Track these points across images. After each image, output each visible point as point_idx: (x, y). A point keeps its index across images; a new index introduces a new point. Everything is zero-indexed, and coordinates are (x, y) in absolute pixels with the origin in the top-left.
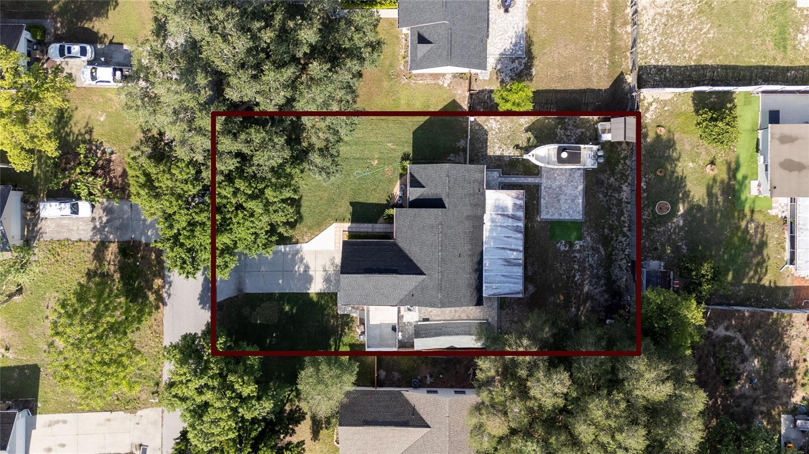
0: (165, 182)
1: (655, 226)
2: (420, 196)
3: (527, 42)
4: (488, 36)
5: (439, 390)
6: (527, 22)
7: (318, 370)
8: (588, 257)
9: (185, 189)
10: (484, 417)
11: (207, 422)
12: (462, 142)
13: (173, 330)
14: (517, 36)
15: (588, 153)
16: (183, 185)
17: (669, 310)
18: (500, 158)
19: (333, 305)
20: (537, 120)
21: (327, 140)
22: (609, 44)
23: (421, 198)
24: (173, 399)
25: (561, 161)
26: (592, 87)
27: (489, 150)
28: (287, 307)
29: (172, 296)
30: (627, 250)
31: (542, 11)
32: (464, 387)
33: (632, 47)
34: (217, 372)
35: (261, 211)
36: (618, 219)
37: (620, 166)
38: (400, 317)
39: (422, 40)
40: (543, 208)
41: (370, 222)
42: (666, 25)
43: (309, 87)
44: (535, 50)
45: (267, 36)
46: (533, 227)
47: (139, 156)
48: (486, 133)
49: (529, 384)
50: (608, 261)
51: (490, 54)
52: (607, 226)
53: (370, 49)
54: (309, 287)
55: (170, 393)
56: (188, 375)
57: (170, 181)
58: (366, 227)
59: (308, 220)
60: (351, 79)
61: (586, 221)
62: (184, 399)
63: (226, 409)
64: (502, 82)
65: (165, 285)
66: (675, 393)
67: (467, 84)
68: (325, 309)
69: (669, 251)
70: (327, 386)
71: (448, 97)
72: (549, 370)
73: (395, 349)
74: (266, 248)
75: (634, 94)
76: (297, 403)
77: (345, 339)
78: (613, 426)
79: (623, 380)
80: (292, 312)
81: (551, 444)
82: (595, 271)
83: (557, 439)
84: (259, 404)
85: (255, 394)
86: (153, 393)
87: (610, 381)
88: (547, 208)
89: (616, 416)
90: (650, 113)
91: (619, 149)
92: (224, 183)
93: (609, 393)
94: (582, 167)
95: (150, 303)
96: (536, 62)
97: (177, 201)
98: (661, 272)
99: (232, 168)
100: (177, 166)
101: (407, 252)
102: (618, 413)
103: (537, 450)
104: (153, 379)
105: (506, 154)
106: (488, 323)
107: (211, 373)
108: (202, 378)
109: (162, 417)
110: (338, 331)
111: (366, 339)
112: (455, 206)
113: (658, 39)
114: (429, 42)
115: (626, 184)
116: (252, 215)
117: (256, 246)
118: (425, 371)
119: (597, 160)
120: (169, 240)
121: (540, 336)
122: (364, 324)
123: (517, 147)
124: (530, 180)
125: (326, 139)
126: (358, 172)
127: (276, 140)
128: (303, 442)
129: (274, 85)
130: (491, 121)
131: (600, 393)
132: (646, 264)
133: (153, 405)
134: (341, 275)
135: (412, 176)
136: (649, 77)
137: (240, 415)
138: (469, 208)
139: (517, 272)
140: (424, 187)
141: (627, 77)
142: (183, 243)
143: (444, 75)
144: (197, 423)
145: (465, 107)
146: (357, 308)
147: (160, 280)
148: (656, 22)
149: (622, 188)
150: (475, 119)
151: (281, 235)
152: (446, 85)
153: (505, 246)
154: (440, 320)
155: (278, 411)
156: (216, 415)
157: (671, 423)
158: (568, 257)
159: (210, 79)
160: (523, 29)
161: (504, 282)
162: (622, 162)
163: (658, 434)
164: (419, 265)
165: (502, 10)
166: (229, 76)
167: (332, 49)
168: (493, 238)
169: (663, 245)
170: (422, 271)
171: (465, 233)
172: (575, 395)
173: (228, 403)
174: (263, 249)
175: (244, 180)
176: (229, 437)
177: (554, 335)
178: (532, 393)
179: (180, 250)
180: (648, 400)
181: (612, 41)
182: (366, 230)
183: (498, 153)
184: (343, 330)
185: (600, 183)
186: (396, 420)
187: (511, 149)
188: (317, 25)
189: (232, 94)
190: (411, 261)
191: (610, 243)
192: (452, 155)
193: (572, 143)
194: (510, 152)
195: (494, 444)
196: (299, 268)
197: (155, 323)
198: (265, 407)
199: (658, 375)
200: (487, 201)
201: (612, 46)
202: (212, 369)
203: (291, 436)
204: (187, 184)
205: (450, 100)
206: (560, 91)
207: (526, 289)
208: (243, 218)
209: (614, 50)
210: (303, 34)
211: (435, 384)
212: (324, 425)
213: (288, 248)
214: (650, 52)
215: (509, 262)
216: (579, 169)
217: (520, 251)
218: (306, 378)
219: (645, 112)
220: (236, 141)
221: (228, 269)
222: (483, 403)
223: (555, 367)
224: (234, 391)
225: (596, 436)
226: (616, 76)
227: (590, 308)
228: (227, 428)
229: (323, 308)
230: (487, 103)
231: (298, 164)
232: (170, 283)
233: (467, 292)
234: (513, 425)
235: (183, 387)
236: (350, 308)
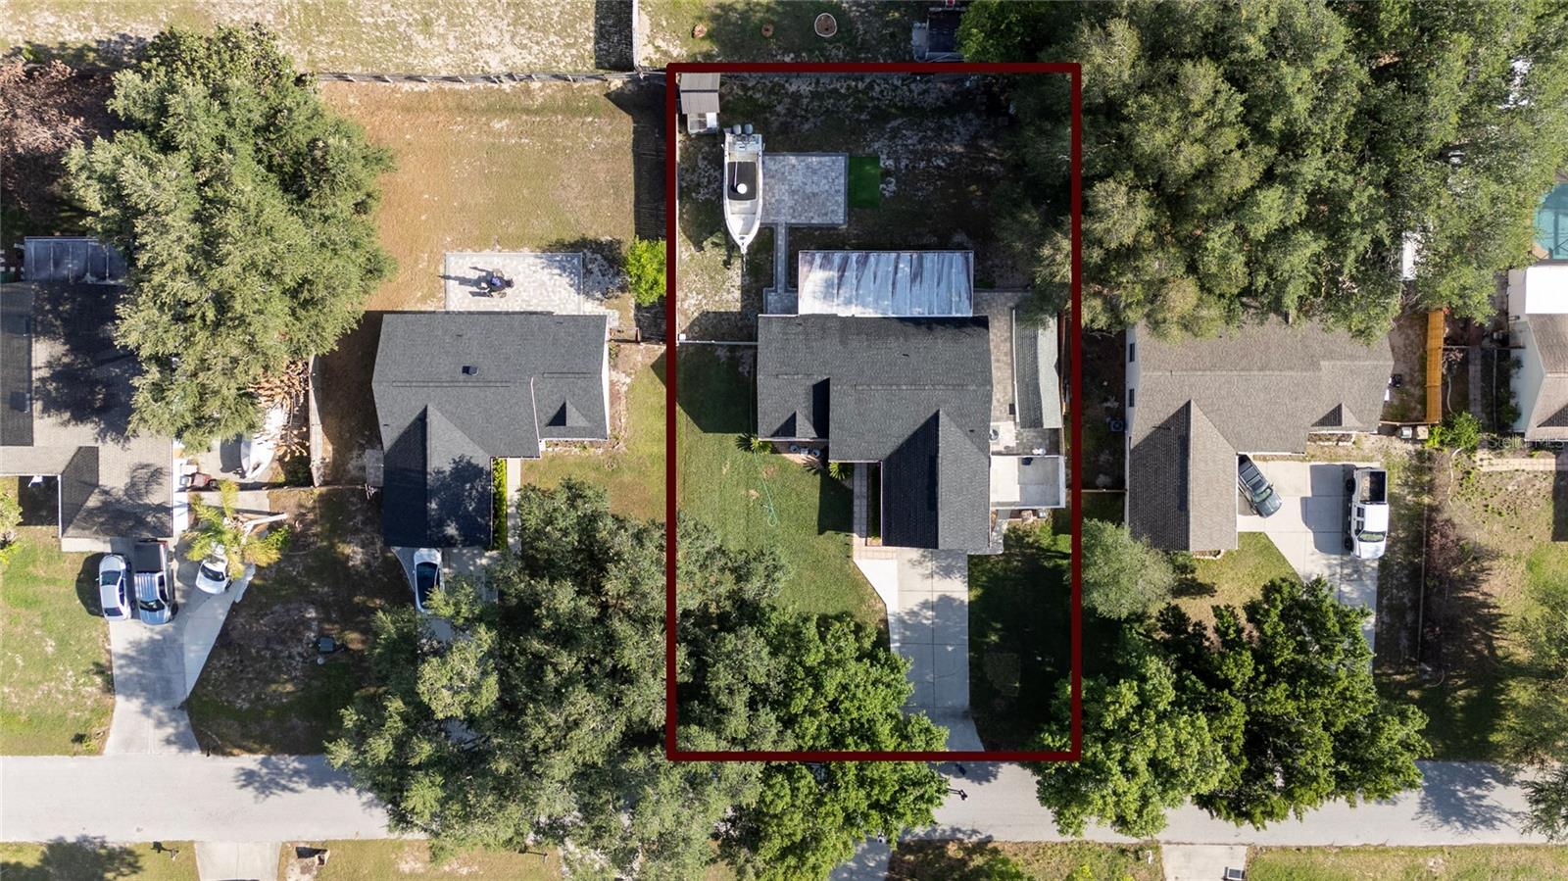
0: (796, 825)
1: (856, 37)
2: (808, 420)
3: (559, 250)
4: (550, 313)
5: (1129, 387)
6: (526, 251)
7: (1096, 585)
8: (906, 146)
9: (806, 792)
10: (1169, 315)
11: (1182, 763)
12: (721, 353)
13: (1033, 825)
14: (549, 267)
15: (738, 150)
16: (800, 795)
17: (994, 19)
18: (745, 291)
19: (988, 562)
20: (685, 233)
21: (722, 570)
22: (560, 117)
23: (812, 419)
24: (1145, 818)
25: (751, 195)
26: (630, 144)
27: (732, 310)
28: (993, 638)
29: (976, 828)
30: (896, 82)
31: (508, 226)
32: (1123, 346)
33: (566, 79)
34: (1100, 746)
35: (840, 673)
36: (845, 97)
37: (758, 96)
38: (1008, 452)
39: (559, 419)
40: (827, 220)
41: (852, 502)
42: (531, 27)
43: (644, 596)
44: (570, 237)
45: (567, 662)
46: (857, 236)
47: (753, 867)
48: (705, 314)
49: (1113, 246)
50: (913, 112)
51: (579, 310)
52: (856, 116)
53: (579, 502)
54: (958, 602)
55: (1135, 822)
56: (1105, 792)
57: (795, 816)
58: (860, 509)
59: (848, 603)
60: (626, 530)
61: (848, 150)
62: (1145, 800)
63: (1159, 730)
64: (623, 289)
65: (959, 839)
66: (1126, 17)
67: (627, 346)
68: (996, 575)
69: (897, 15)
70: (1122, 570)
71: (648, 377)
72: (1091, 214)
73: (1062, 460)
74: (897, 667)
75: (642, 76)
76: (1153, 620)
77: (1046, 541)
78: (1179, 114)
79: (1105, 95)
80: (1000, 629)
81: (1209, 210)
82: (929, 133)
83: (1201, 202)
84: (1151, 678)
85: (1135, 683)
86: (1138, 859)
87: (1108, 116)
88: (826, 214)
89: (1163, 110)
90: (671, 49)
91: (731, 98)
92: (797, 730)
93: (1126, 119)
94: (760, 158)
95: (987, 863)
96: (591, 235)
97: (826, 803)
98: (931, 28)
99: (773, 717)
100: (771, 803)
101: (901, 441)
102: (1158, 107)
103: (1220, 232)
104: (1114, 858)
105: (738, 282)
106: (1017, 307)
107: (1101, 756)
108: (1110, 769)
109: (1178, 844)
110: (1033, 554)
111: (1044, 508)
112: (825, 363)
113: (553, 38)
114: (564, 407)
115: (787, 85)
116: (845, 687)
117: (894, 683)
118: (1096, 410)
119: (749, 135)
120: (886, 821)
121: (1037, 227)
122: (1020, 511)
123: (727, 264)
124: (781, 241)
125: (720, 570)
126: (771, 521)
127: (729, 647)
128: (1216, 609)
129: (643, 651)
130: (686, 306)
131: (1126, 134)
132: (917, 52)
133: (1159, 860)
134: (940, 547)
135: (776, 434)
136: (614, 51)
137: (1169, 708)
138: (827, 341)
139: (933, 261)
140: (795, 414)
141: (613, 87)
142: (891, 797)
143: (612, 384)
144: (1183, 778)
145: (661, 349)
146: (994, 523)
147: (950, 847)
148: (525, 42)
149: (793, 93)
150: (683, 332)
151: (876, 645)
152: (628, 380)
153: (890, 282)
154: (1013, 386)
155: (1164, 649)
156: (1169, 746)
157: (1175, 22)
158: (907, 178)
159: (636, 749)
160: (537, 257)
161: (949, 282)
162: (750, 93)
163: (1193, 42)
164: (922, 421)
165: (508, 290)
166: (629, 719)
167: (579, 562)
168: (876, 301)
169: (887, 24)
170: (932, 417)
171: (869, 346)
172: (1130, 174)
173: (1149, 727)
174: (899, 672)
175: (792, 699)
176: (1205, 725)
177: (1036, 204)
178: (1128, 240)
179: (902, 802)
180: (1139, 58)
181: (555, 113)
182: (864, 509)
183: (737, 294)
184: (1030, 546)
185: (785, 128)
186: (1177, 457)
187: (730, 273)
188: (542, 585)
189: (659, 716)
190: (916, 434)
191: (885, 110)
192: (740, 369)
193: (722, 174)
194: (736, 275)
195: (1212, 299)
196: (928, 619)
197: (1021, 856)
198: (1159, 672)
199: (1097, 43)
200: (816, 312)
201: (564, 112)
202: (1095, 754)
203: (1205, 629)
204: (798, 789)
205: (652, 373)
206: (637, 196)
207: (960, 247)
208: (852, 701)
209: (570, 110)
210: (563, 606)
211: (1119, 394)
212: (1189, 576)
213: (895, 637)
214: (574, 52)
215: (916, 276)
216: (763, 163)
217: (898, 257)
218: (1107, 603)
219: (671, 57)
220: (731, 710)
221: (933, 728)
222: (1148, 316)
223: (1086, 203)
224: (1129, 718)
225: (1196, 140)
226: (611, 104)
227: (991, 142)
228: (1189, 729)
229: (994, 579)
230: (656, 313)
231: (764, 615)
232: (955, 830)
233: (967, 341)
234: (1181, 270)
235: (1124, 800)
236: (994, 534)
